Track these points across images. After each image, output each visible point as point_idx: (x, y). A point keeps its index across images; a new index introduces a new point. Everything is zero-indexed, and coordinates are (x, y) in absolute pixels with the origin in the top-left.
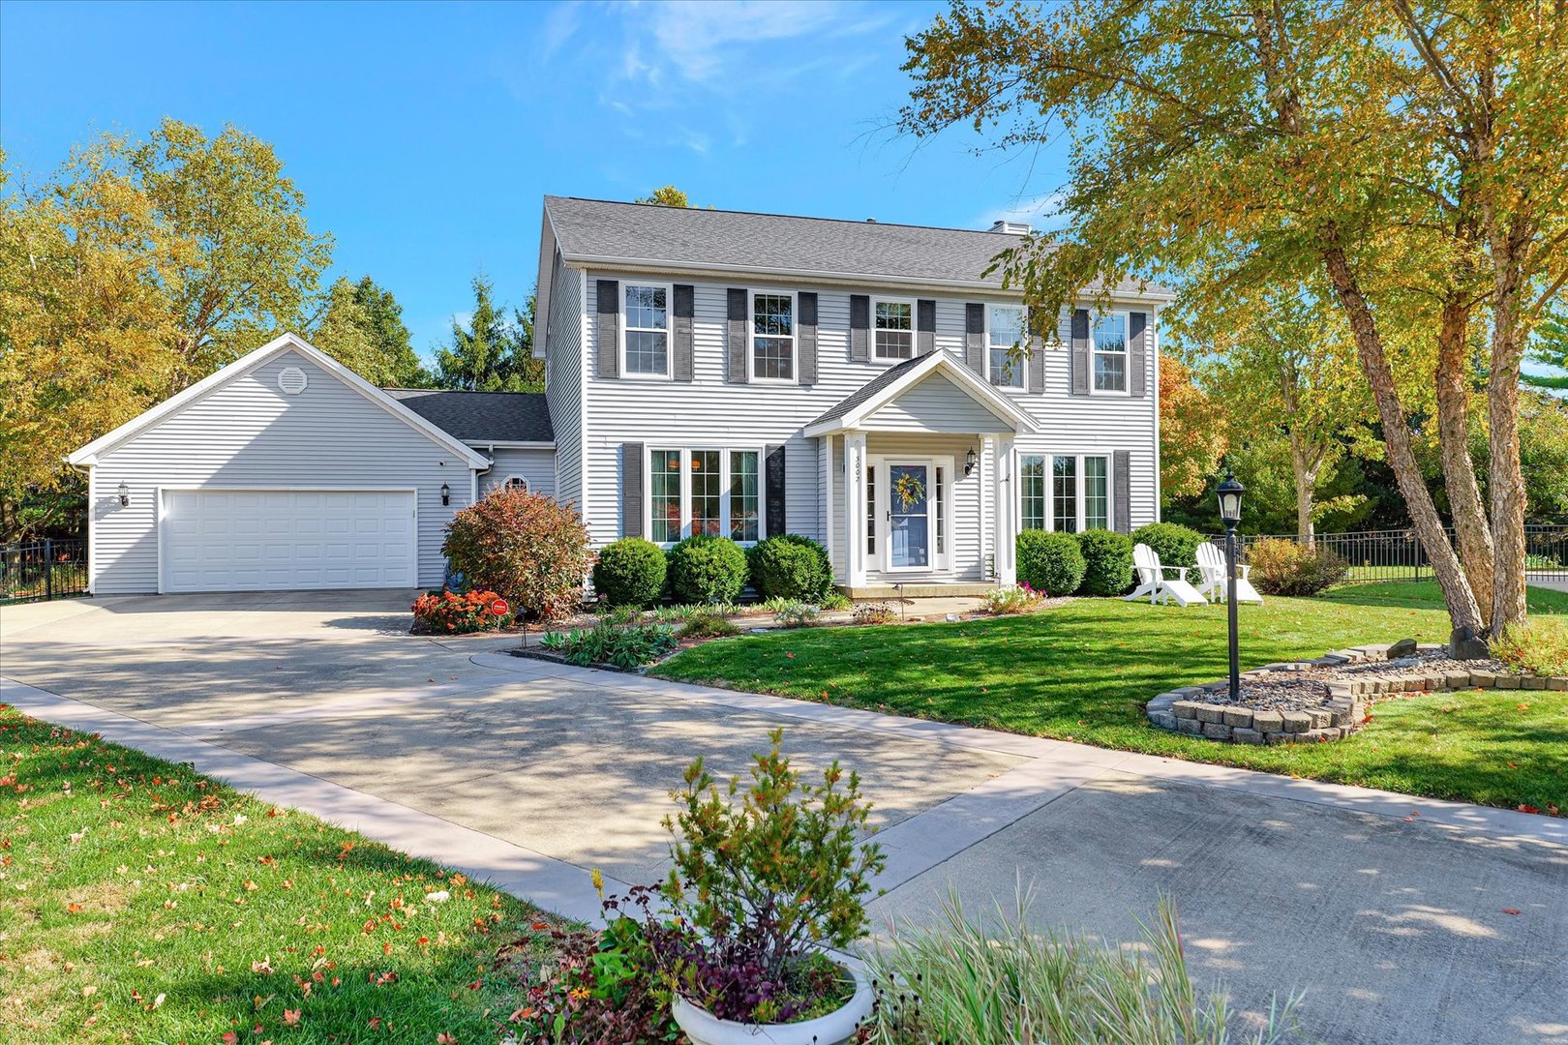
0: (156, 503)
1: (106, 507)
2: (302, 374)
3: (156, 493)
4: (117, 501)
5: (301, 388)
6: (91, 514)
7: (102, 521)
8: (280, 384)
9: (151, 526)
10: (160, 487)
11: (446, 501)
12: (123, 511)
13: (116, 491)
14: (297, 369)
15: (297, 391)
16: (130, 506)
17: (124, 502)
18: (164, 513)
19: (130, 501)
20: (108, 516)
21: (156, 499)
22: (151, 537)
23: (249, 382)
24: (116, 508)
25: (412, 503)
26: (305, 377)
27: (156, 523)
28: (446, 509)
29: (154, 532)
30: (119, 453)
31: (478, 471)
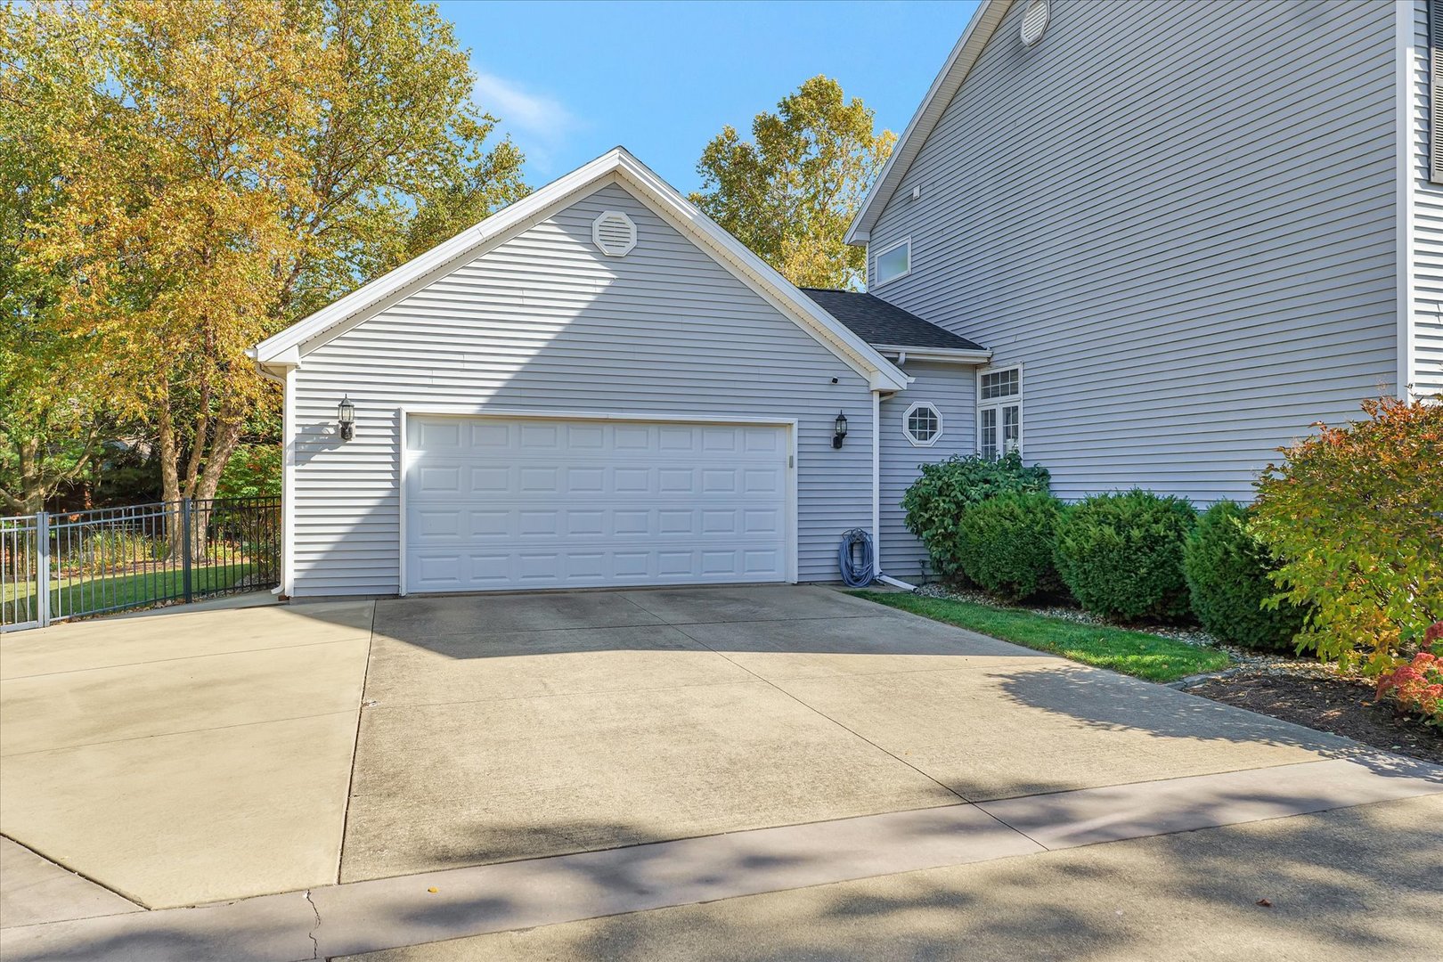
0: (397, 437)
1: (314, 441)
2: (629, 223)
3: (397, 420)
4: (332, 431)
5: (629, 247)
6: (289, 454)
7: (308, 466)
8: (596, 239)
9: (389, 485)
10: (406, 408)
11: (838, 441)
12: (342, 449)
13: (335, 413)
14: (622, 215)
15: (622, 252)
16: (354, 440)
17: (345, 432)
18: (411, 457)
19: (356, 432)
20: (316, 458)
21: (397, 429)
22: (388, 511)
23: (550, 232)
24: (331, 443)
25: (788, 444)
26: (634, 229)
27: (396, 481)
28: (838, 455)
29: (394, 497)
30: (337, 346)
31: (882, 394)
